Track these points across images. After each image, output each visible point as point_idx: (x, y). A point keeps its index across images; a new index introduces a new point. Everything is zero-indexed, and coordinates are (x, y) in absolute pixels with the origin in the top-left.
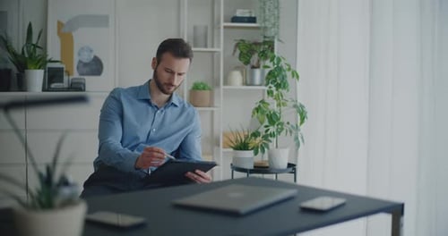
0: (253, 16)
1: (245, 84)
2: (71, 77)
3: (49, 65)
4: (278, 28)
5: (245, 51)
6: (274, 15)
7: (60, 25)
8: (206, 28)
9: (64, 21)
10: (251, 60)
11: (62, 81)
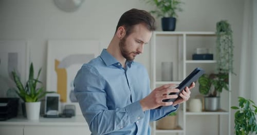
0: (210, 52)
1: (205, 110)
2: (65, 104)
3: (48, 95)
4: (232, 64)
5: (204, 85)
6: (228, 52)
7: (57, 62)
8: (172, 63)
9: (60, 59)
10: (210, 91)
11: (57, 109)
